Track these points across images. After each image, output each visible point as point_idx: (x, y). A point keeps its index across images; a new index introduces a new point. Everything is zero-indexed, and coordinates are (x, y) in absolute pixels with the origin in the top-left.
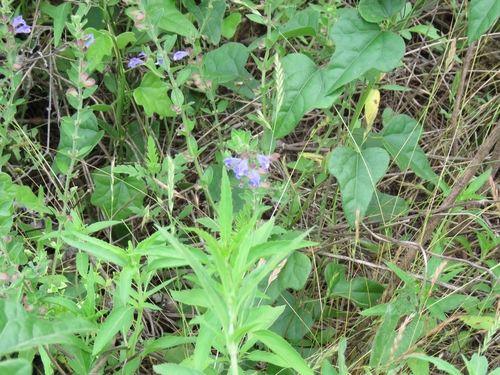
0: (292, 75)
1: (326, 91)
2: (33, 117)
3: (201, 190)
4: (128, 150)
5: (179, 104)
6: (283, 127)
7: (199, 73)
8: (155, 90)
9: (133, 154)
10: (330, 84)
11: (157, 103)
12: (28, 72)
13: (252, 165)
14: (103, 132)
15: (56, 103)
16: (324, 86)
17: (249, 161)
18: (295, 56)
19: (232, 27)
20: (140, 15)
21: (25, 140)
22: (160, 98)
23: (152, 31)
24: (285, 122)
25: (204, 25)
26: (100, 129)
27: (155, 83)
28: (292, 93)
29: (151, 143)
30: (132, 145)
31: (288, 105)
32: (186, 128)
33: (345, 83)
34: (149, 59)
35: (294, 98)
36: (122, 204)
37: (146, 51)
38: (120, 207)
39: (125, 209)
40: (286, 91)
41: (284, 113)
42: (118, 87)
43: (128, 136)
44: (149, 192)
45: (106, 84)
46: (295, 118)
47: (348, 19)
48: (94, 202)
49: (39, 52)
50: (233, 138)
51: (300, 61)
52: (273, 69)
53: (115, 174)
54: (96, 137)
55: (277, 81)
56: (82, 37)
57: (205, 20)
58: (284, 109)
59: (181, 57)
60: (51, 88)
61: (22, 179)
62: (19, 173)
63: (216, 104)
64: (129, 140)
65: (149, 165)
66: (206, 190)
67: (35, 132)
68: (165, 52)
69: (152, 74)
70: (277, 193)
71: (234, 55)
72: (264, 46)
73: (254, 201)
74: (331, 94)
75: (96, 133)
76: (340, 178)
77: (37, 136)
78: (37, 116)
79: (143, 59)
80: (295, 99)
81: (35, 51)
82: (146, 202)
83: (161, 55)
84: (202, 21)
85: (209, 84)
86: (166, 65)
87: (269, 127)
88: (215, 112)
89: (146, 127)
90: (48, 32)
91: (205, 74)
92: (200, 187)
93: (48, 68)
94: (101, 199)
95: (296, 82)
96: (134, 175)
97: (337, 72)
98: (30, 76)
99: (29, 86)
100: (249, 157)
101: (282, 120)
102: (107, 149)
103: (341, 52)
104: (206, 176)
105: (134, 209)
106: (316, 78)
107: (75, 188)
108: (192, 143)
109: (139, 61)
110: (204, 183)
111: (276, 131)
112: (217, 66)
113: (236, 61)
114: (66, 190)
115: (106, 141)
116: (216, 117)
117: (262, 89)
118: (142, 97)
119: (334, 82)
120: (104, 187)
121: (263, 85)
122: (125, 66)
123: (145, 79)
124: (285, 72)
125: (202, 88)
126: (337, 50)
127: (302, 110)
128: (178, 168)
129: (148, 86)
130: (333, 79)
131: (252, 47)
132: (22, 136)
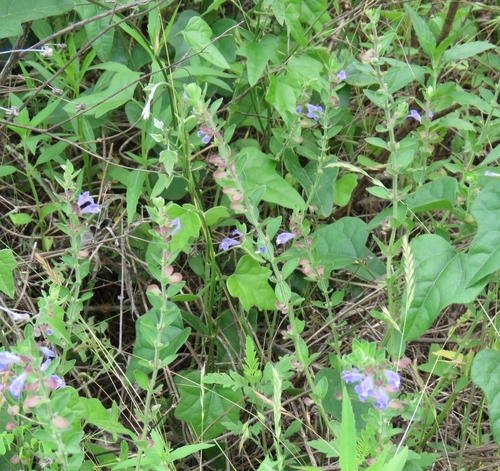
0: (425, 262)
1: (468, 282)
2: (100, 303)
3: (313, 405)
4: (219, 348)
5: (284, 299)
6: (414, 326)
7: (308, 259)
8: (253, 278)
9: (225, 351)
10: (472, 273)
11: (255, 293)
12: (94, 253)
13: (379, 383)
14: (189, 329)
15: (130, 290)
16: (465, 275)
17: (375, 377)
18: (428, 238)
19: (346, 192)
20: (237, 194)
21: (90, 337)
22: (260, 287)
23: (252, 213)
24: (416, 321)
25: (312, 194)
26: (186, 325)
27: (253, 269)
28: (425, 285)
29: (250, 346)
30: (225, 342)
31: (420, 299)
32: (295, 329)
33: (491, 272)
34: (245, 240)
35: (427, 290)
36: (214, 417)
37: (242, 229)
38: (211, 421)
39: (217, 424)
40: (417, 282)
41: (415, 309)
42: (206, 268)
43: (219, 330)
44: (248, 405)
45: (191, 266)
46: (429, 315)
47: (493, 191)
48: (178, 416)
49: (108, 228)
50: (355, 351)
51: (433, 244)
52: (401, 254)
53: (205, 385)
54: (180, 336)
55: (406, 270)
56: (166, 224)
57: (313, 187)
58: (416, 305)
59: (286, 240)
60: (124, 271)
61: (89, 386)
62: (86, 379)
63: (330, 295)
64: (220, 335)
65: (247, 372)
66: (320, 404)
67: (104, 326)
68: (268, 239)
69: (250, 257)
70: (407, 408)
71: (351, 233)
72: (389, 225)
73: (380, 423)
74: (473, 286)
75: (180, 331)
76: (487, 390)
77: (106, 332)
78: (106, 302)
79: (238, 239)
80: (429, 292)
81: (103, 225)
82: (244, 417)
83: (263, 242)
84: (309, 187)
85: (321, 271)
86: (270, 254)
87: (398, 328)
88: (329, 305)
89: (242, 320)
90: (118, 201)
91: (315, 259)
92: (312, 402)
93: (119, 247)
94: (187, 412)
95: (429, 270)
96: (229, 385)
97: (481, 258)
98: (97, 257)
99: (95, 269)
100: (374, 373)
101: (413, 318)
102: (193, 346)
103: (485, 233)
104: (318, 388)
105: (228, 425)
106: (455, 266)
107: (157, 407)
108: (302, 348)
109: (233, 241)
110: (317, 397)
111: (406, 332)
112: (329, 247)
113: (353, 241)
114: (146, 407)
115: (192, 339)
116: (330, 311)
117: (388, 280)
118: (237, 286)
119: (477, 270)
120: (191, 397)
121: (389, 275)
122: (216, 248)
123: (240, 265)
124: (415, 258)
125: (312, 277)
126: (480, 230)
127: (437, 305)
128: (283, 376)
129: (244, 272)
130: (476, 266)
131: (374, 224)
132: (87, 331)
